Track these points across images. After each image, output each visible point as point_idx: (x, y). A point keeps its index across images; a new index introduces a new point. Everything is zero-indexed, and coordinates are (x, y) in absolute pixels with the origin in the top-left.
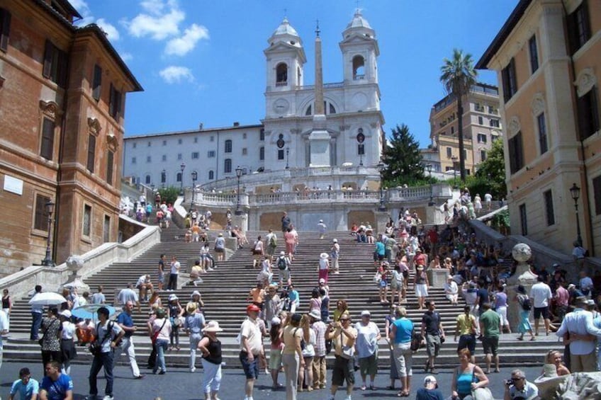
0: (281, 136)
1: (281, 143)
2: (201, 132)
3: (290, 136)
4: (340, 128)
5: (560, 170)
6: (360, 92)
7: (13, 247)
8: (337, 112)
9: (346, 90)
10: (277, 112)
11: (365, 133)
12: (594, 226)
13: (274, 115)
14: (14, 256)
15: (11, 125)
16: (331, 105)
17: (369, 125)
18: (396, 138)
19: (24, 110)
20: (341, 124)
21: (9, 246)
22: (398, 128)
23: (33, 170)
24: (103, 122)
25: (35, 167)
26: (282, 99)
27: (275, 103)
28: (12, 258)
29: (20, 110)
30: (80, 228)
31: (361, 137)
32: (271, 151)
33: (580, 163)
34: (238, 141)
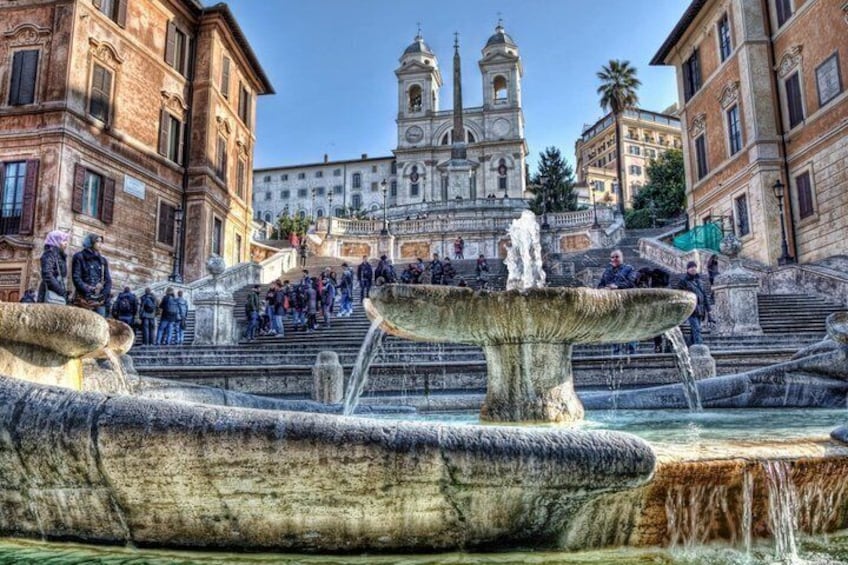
0: (415, 168)
1: (414, 176)
2: (327, 164)
3: (424, 169)
4: (479, 158)
5: (758, 169)
6: (501, 118)
7: (135, 260)
8: (476, 141)
9: (486, 116)
10: (409, 140)
11: (508, 163)
12: (797, 233)
13: (406, 144)
14: (136, 271)
15: (130, 117)
16: (469, 133)
17: (511, 155)
18: (545, 164)
19: (145, 100)
20: (481, 155)
21: (130, 258)
22: (548, 152)
23: (156, 172)
24: (232, 124)
25: (159, 169)
26: (416, 126)
27: (407, 132)
28: (133, 273)
29: (141, 100)
30: (210, 244)
31: (503, 168)
32: (405, 184)
33: (781, 160)
34: (367, 176)
